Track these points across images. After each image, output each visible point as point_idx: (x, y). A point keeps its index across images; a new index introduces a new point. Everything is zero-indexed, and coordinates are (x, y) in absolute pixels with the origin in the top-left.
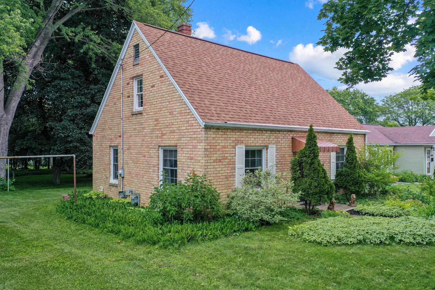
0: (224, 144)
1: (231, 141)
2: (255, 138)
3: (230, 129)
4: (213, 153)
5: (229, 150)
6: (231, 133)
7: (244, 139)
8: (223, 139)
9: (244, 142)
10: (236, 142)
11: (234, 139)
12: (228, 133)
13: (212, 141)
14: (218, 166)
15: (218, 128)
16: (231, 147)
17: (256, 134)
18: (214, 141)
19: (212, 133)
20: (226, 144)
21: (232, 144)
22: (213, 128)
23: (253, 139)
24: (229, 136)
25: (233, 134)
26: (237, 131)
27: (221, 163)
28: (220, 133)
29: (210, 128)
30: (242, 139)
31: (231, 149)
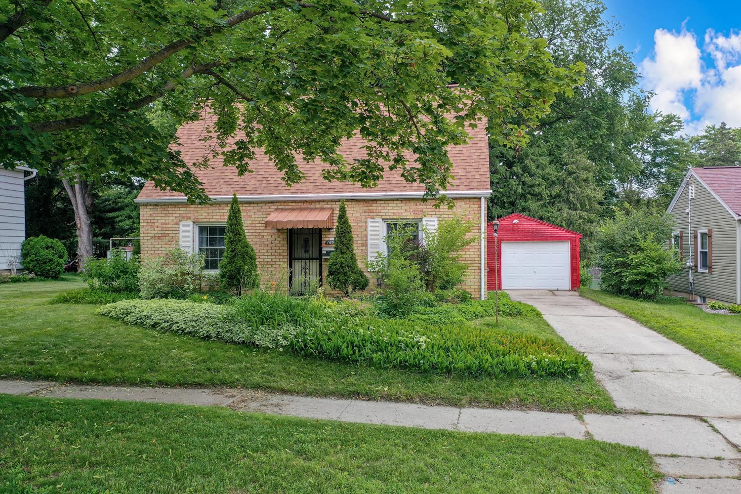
0: (164, 221)
1: (174, 218)
2: (208, 213)
3: (171, 205)
4: (150, 229)
5: (171, 226)
6: (173, 209)
7: (192, 215)
8: (164, 215)
9: (192, 218)
10: (181, 218)
11: (178, 215)
12: (169, 209)
13: (150, 218)
14: (157, 243)
15: (156, 205)
16: (173, 223)
17: (210, 208)
18: (152, 218)
19: (149, 210)
20: (167, 221)
21: (175, 221)
22: (150, 205)
23: (206, 214)
24: (170, 212)
25: (176, 209)
26: (181, 206)
27: (160, 241)
28: (159, 210)
29: (147, 205)
30: (189, 215)
31: (174, 226)
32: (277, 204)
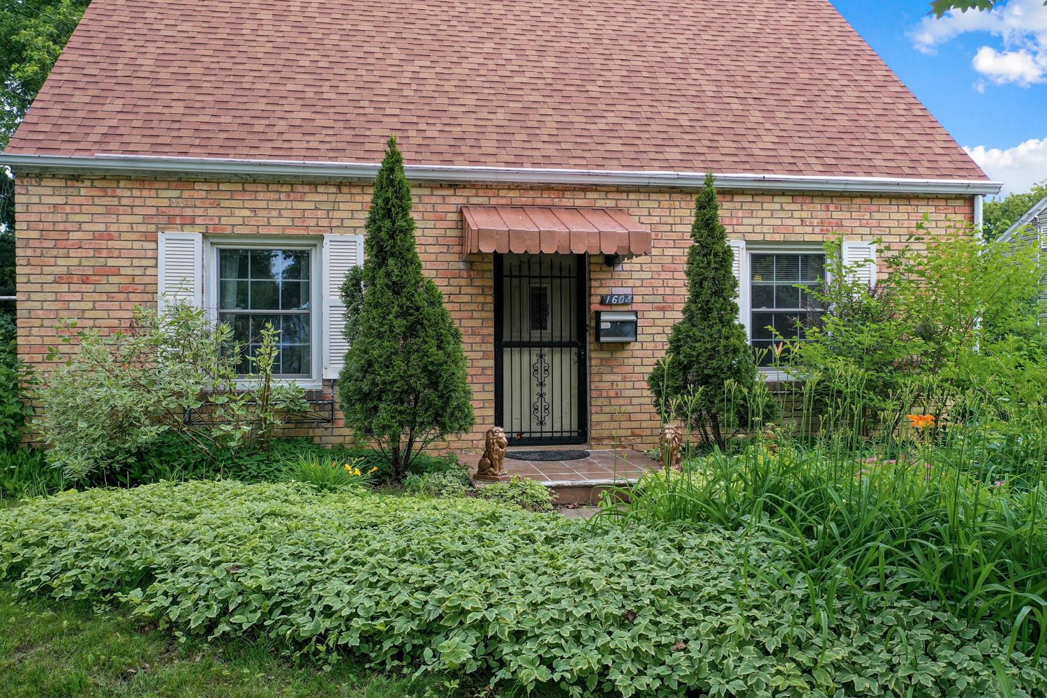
0: (102, 227)
1: (139, 219)
2: (254, 210)
3: (128, 178)
4: (54, 252)
5: (129, 244)
6: (136, 193)
7: (199, 212)
8: (102, 210)
9: (198, 220)
10: (164, 220)
11: (153, 211)
12: (119, 192)
13: (50, 218)
14: (78, 296)
15: (75, 176)
16: (134, 236)
17: (261, 196)
18: (59, 218)
19: (50, 191)
20: (113, 228)
21: (142, 228)
22: (54, 177)
23: (247, 213)
24: (124, 201)
25: (146, 193)
26: (165, 185)
27: (90, 288)
28: (83, 192)
29: (40, 177)
30: (188, 212)
31: (137, 245)
32: (467, 192)
